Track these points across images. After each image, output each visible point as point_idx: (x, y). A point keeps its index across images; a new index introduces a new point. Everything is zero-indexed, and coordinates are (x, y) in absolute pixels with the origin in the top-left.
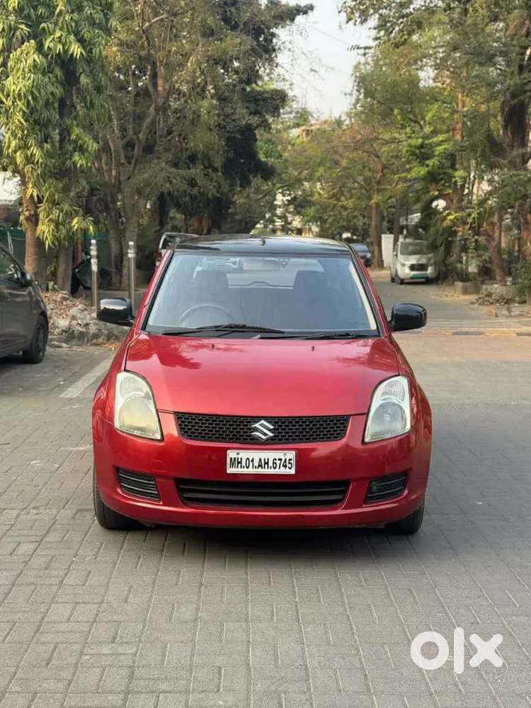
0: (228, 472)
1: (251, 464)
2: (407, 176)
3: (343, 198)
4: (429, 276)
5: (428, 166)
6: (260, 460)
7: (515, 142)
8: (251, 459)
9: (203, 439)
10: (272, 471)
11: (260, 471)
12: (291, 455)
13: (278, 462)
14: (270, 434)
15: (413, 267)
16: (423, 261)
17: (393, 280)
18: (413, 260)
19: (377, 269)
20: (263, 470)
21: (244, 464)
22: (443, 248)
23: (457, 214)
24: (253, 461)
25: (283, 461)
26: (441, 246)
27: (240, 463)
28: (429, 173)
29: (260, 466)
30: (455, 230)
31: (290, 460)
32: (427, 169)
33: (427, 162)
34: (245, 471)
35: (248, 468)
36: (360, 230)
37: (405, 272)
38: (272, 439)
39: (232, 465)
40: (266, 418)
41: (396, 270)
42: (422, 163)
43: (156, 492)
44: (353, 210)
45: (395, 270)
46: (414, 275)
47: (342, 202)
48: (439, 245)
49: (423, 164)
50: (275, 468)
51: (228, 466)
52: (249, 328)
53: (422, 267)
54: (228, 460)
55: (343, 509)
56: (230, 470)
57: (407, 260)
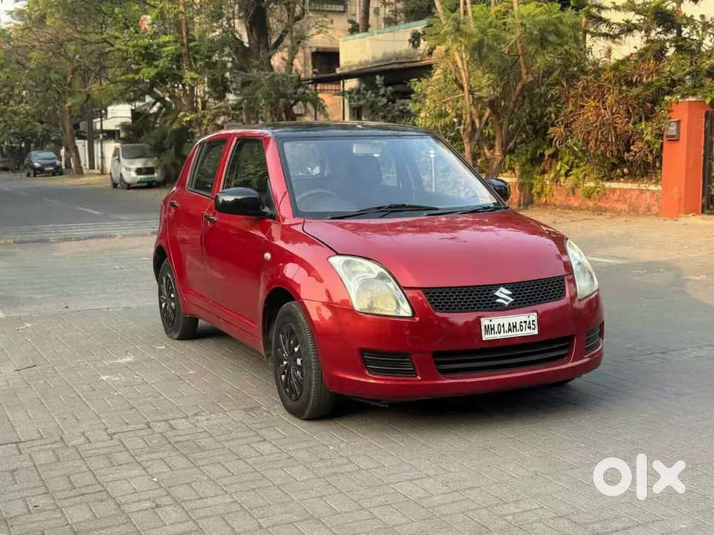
0: (484, 339)
1: (502, 329)
2: (134, 78)
3: (11, 102)
4: (156, 179)
5: (156, 67)
6: (510, 324)
7: (260, 44)
8: (502, 325)
9: (454, 311)
10: (520, 334)
11: (510, 335)
12: (534, 317)
13: (524, 325)
14: (511, 300)
15: (139, 171)
16: (150, 164)
17: (115, 185)
18: (139, 164)
19: (77, 176)
20: (513, 334)
21: (496, 329)
22: (172, 151)
23: (193, 116)
24: (503, 326)
25: (528, 323)
26: (170, 148)
27: (493, 329)
28: (157, 74)
29: (510, 330)
30: (192, 132)
31: (533, 321)
32: (156, 70)
33: (156, 63)
34: (498, 336)
35: (500, 333)
36: (39, 137)
37: (131, 176)
38: (512, 304)
39: (487, 332)
40: (504, 285)
41: (121, 175)
42: (150, 64)
43: (412, 369)
44: (24, 116)
45: (119, 175)
46: (141, 179)
47: (11, 106)
48: (167, 146)
49: (152, 64)
50: (522, 331)
51: (483, 333)
52: (409, 207)
53: (150, 171)
54: (483, 328)
55: (573, 361)
56: (486, 337)
57: (132, 164)
